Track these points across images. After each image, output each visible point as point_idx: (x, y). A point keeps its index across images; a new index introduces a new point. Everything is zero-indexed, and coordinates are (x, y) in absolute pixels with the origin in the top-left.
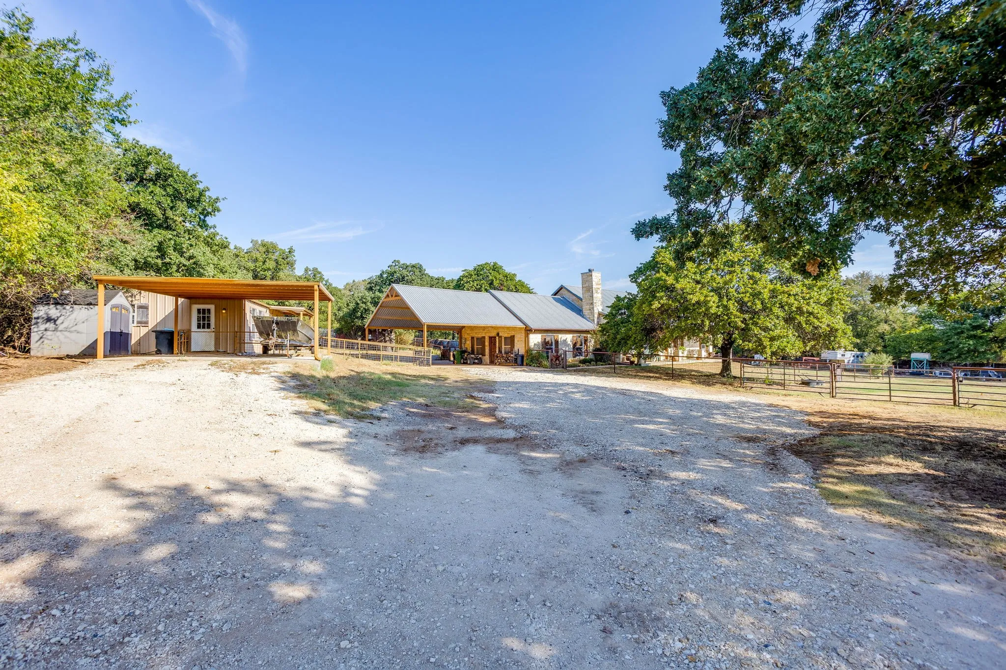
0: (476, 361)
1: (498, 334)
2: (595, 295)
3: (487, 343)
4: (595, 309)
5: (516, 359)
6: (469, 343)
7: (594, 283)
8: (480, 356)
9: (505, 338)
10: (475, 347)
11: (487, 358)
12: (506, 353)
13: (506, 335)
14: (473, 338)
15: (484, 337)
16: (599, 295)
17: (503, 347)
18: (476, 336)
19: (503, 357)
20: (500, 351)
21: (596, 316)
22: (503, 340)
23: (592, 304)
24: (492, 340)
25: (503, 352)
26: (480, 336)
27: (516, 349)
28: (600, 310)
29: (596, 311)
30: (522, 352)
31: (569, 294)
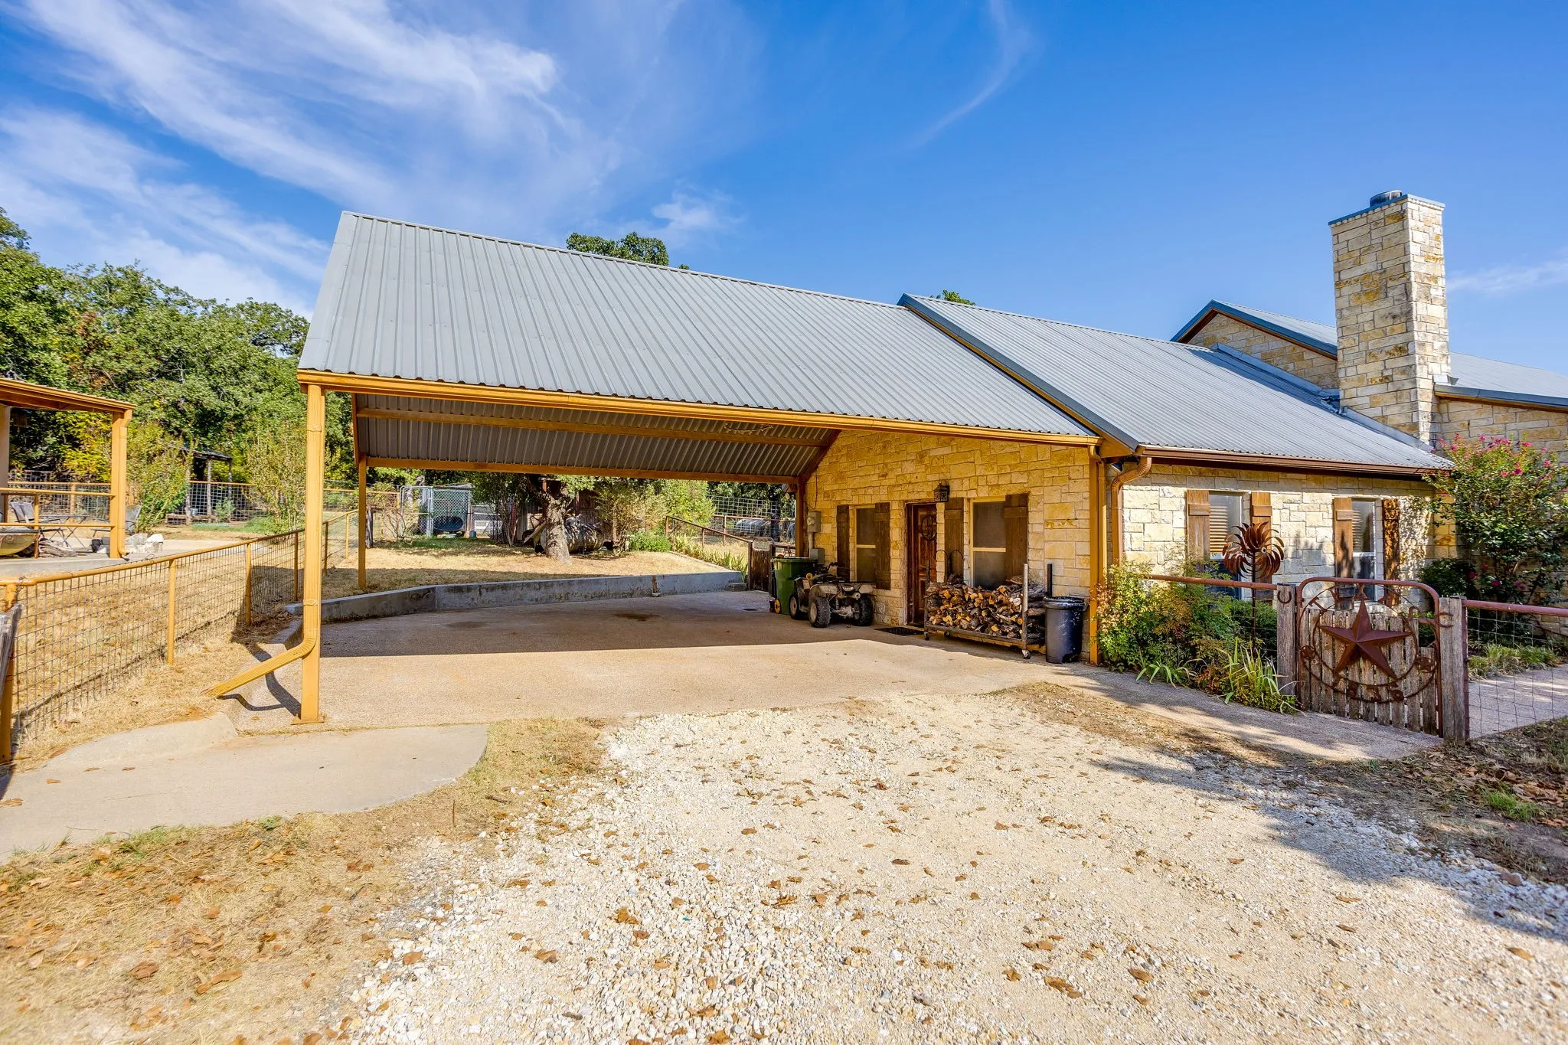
0: (848, 611)
1: (944, 490)
2: (1420, 308)
3: (897, 534)
4: (1421, 372)
5: (1038, 625)
6: (829, 529)
7: (1414, 249)
8: (866, 589)
9: (980, 509)
10: (853, 547)
11: (894, 602)
12: (981, 584)
13: (984, 495)
14: (843, 510)
15: (884, 507)
16: (1437, 311)
17: (969, 550)
18: (854, 500)
19: (965, 602)
20: (954, 572)
21: (1425, 406)
22: (968, 519)
23: (1403, 350)
24: (919, 516)
25: (968, 575)
26: (869, 500)
27: (1035, 565)
28: (1442, 380)
29: (1424, 385)
30: (1071, 581)
31: (1250, 333)
